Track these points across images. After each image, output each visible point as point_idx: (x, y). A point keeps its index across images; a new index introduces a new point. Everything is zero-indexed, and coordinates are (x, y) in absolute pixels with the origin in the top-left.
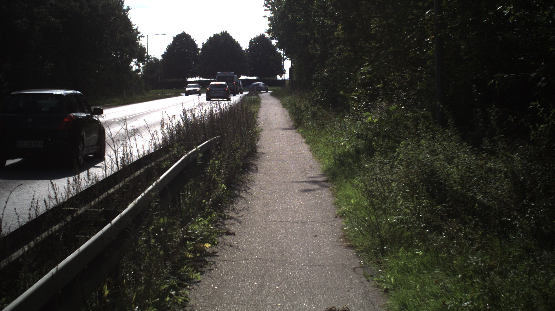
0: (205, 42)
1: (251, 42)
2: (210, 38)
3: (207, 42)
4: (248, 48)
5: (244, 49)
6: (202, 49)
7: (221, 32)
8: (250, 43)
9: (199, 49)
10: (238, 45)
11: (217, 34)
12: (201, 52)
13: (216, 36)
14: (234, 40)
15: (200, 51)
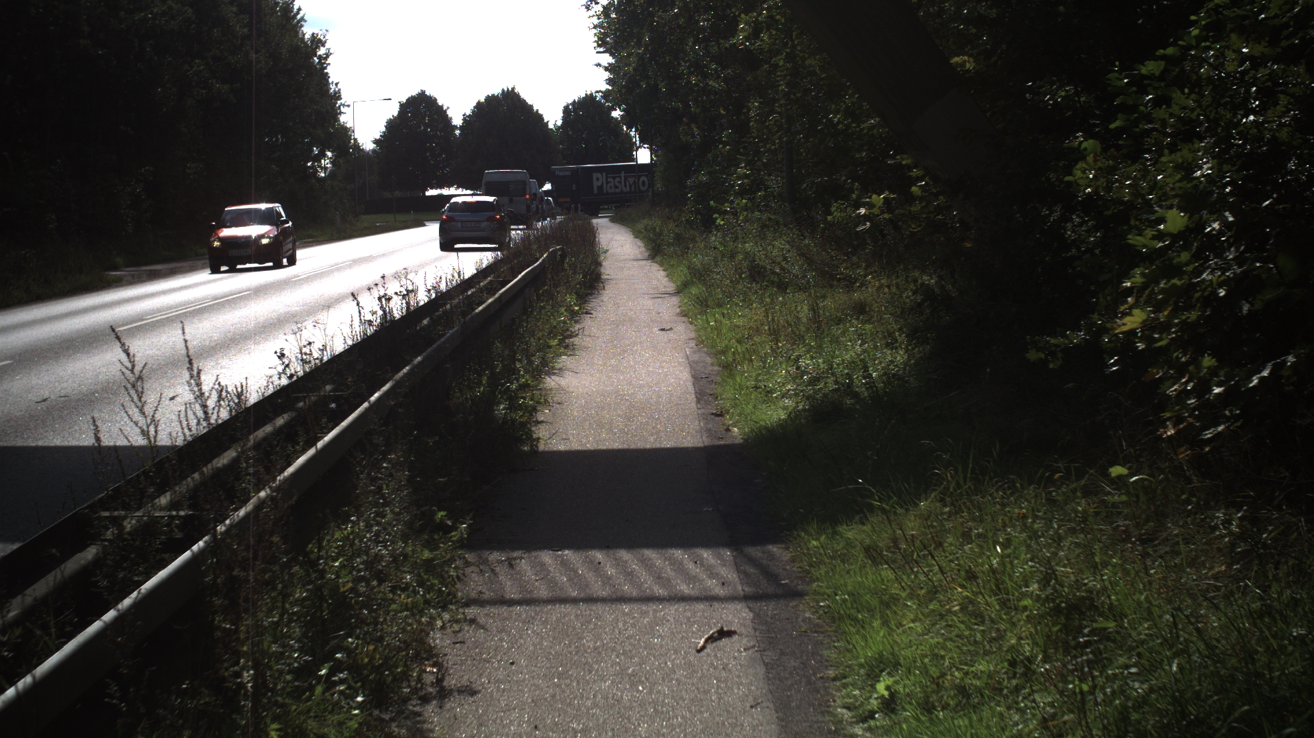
0: (469, 112)
1: (566, 110)
2: (479, 103)
3: (473, 112)
4: (559, 123)
5: (551, 126)
6: (461, 128)
7: (503, 90)
8: (564, 113)
9: (455, 127)
10: (540, 117)
11: (493, 95)
12: (460, 134)
13: (491, 100)
14: (532, 106)
15: (457, 132)
